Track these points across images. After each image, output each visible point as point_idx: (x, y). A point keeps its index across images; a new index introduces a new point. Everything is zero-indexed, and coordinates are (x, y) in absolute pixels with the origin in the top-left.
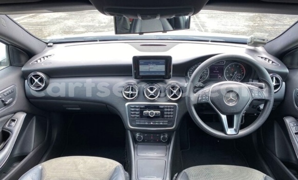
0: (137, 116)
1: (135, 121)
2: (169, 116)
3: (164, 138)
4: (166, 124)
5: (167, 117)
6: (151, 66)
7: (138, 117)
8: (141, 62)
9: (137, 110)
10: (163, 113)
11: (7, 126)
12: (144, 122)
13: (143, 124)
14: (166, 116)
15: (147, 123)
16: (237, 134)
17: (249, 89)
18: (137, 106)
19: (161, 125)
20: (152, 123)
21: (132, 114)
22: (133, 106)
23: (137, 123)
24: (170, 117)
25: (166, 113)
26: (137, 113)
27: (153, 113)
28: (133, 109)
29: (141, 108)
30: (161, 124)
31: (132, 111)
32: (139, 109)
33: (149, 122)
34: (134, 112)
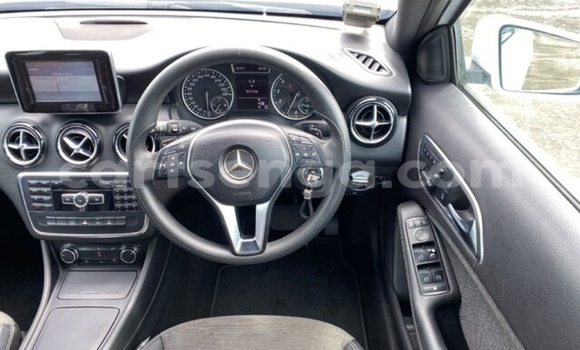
0: (48, 205)
1: (43, 218)
2: (127, 205)
3: (128, 256)
4: (123, 224)
5: (123, 209)
6: (61, 78)
7: (50, 208)
8: (31, 67)
9: (45, 190)
10: (112, 197)
12: (67, 221)
13: (65, 224)
14: (118, 205)
15: (73, 224)
16: (262, 252)
17: (290, 139)
18: (44, 182)
19: (109, 226)
20: (85, 223)
21: (35, 201)
22: (34, 182)
23: (49, 224)
24: (131, 208)
25: (118, 197)
26: (45, 198)
27: (83, 199)
28: (34, 190)
29: (54, 187)
30: (109, 223)
31: (34, 194)
32: (49, 189)
33: (77, 221)
34: (39, 197)
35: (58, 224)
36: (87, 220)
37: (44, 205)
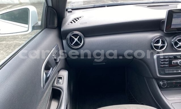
0: (167, 66)
1: (164, 70)
9: (167, 60)
11: (55, 84)
13: (172, 72)
15: (175, 72)
18: (166, 57)
21: (161, 64)
22: (162, 57)
23: (166, 72)
26: (166, 63)
28: (162, 60)
29: (170, 58)
31: (162, 62)
32: (168, 59)
33: (177, 70)
34: (164, 63)
35: (170, 72)
36: (180, 70)
37: (165, 65)
